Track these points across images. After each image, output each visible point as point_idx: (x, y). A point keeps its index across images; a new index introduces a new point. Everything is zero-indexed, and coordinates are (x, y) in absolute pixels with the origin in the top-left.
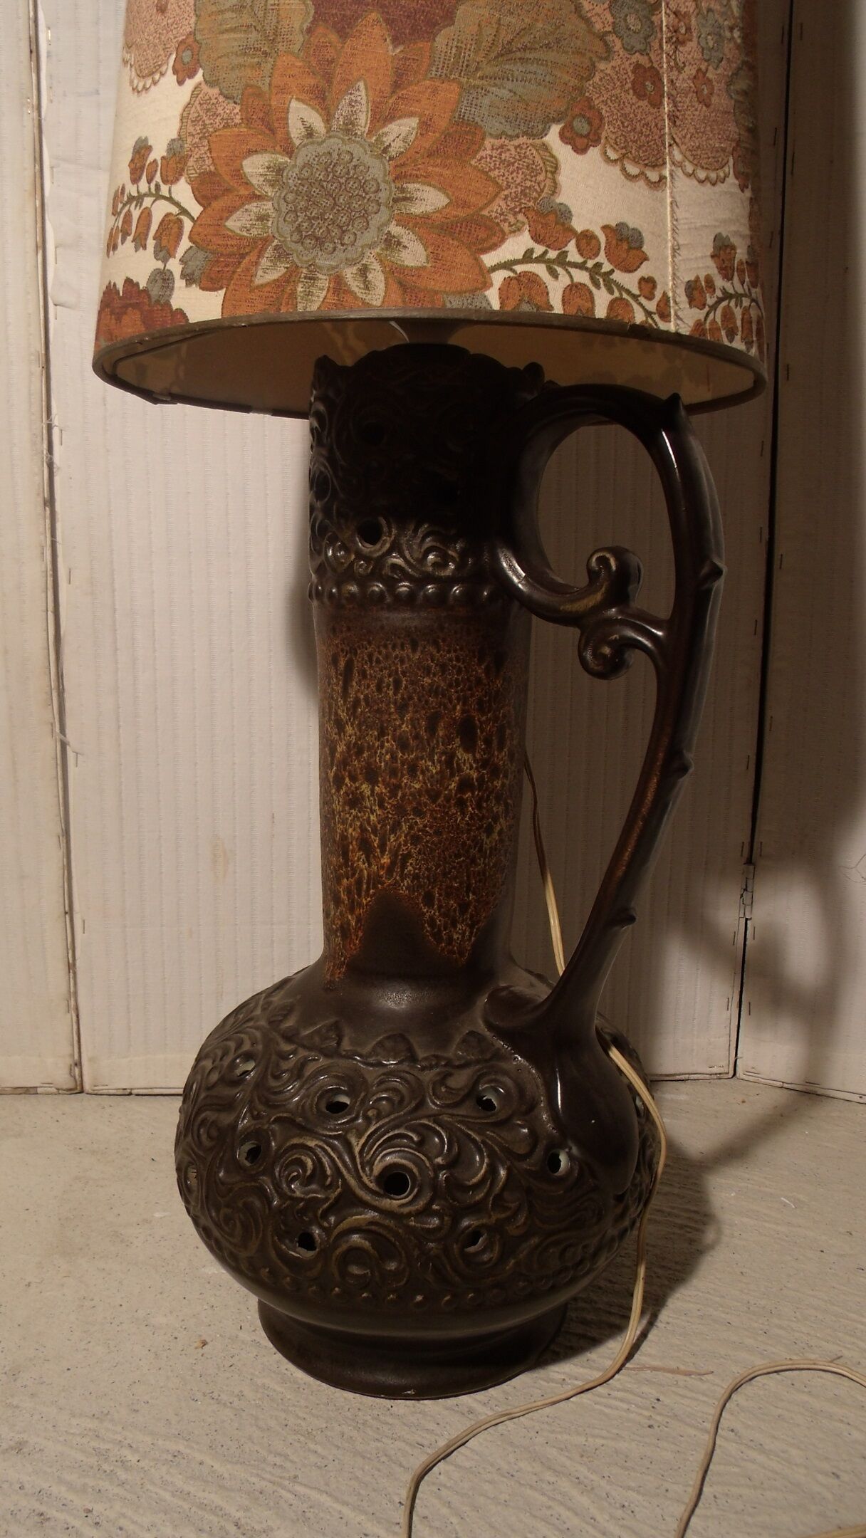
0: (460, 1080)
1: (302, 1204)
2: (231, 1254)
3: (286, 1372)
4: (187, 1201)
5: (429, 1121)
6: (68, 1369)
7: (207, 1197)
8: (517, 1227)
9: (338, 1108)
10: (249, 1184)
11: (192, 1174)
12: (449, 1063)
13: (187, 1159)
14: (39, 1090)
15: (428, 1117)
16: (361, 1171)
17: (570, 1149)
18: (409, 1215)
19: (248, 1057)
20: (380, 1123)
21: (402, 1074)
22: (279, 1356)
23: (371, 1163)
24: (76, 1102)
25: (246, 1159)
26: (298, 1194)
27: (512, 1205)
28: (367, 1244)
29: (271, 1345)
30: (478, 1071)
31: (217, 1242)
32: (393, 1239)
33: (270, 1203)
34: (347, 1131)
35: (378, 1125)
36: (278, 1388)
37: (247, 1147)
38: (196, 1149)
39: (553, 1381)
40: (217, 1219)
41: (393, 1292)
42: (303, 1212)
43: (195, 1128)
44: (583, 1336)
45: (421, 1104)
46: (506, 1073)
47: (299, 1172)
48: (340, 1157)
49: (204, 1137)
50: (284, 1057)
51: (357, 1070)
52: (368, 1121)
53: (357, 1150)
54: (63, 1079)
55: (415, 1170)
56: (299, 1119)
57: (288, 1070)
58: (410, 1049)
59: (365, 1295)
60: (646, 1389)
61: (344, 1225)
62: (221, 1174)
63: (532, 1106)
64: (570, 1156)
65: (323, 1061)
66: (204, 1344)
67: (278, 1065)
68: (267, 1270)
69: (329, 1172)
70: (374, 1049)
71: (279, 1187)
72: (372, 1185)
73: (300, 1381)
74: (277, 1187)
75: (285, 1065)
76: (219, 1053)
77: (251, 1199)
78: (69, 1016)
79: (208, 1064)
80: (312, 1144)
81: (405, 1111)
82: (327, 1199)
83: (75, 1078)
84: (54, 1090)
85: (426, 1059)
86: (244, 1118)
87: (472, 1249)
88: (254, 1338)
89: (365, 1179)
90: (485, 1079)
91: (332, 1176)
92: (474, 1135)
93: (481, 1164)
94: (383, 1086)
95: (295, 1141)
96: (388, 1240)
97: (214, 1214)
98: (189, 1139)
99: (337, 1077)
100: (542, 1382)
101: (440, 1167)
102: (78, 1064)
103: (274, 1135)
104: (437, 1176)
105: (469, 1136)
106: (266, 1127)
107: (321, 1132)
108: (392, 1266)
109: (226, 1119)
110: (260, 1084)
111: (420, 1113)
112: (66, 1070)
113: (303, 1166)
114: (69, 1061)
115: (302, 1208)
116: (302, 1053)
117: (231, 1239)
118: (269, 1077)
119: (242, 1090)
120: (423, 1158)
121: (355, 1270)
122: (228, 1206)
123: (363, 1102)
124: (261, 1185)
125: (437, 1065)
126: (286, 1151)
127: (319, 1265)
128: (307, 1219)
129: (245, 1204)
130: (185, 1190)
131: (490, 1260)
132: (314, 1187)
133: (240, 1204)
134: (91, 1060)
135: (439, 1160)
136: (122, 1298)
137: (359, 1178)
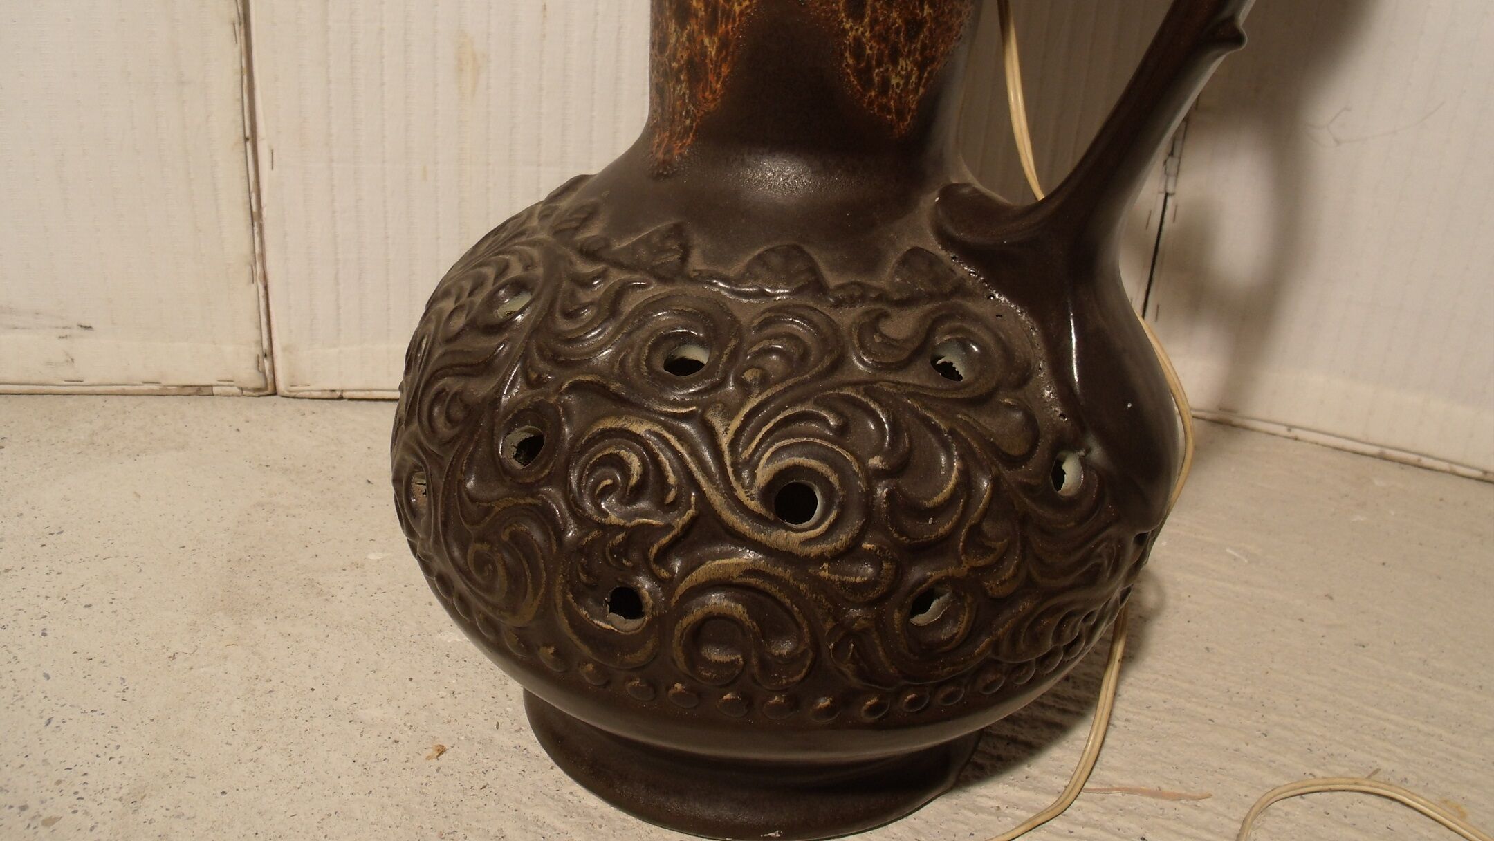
0: (901, 325)
1: (620, 537)
2: (488, 621)
3: (570, 797)
4: (410, 532)
5: (857, 392)
6: (224, 793)
7: (445, 524)
8: (1002, 583)
9: (687, 368)
10: (522, 502)
11: (419, 486)
12: (882, 297)
13: (411, 460)
14: (216, 390)
15: (854, 384)
16: (732, 478)
17: (1088, 451)
18: (821, 558)
19: (518, 287)
20: (769, 393)
21: (805, 313)
22: (558, 772)
23: (752, 465)
24: (265, 405)
25: (515, 457)
26: (613, 518)
27: (998, 545)
28: (739, 610)
29: (545, 754)
30: (933, 312)
31: (461, 599)
32: (787, 601)
33: (560, 534)
34: (705, 407)
35: (764, 396)
36: (558, 824)
37: (518, 436)
38: (425, 443)
39: (979, 810)
40: (461, 562)
41: (779, 692)
42: (622, 550)
43: (425, 408)
44: (1013, 741)
45: (839, 363)
46: (977, 319)
47: (614, 479)
48: (694, 453)
49: (440, 422)
50: (584, 283)
51: (718, 302)
52: (745, 388)
53: (725, 441)
54: (247, 374)
55: (833, 479)
56: (615, 386)
57: (592, 303)
58: (813, 269)
59: (728, 696)
60: (1121, 822)
61: (699, 575)
62: (470, 484)
63: (1024, 376)
64: (1085, 464)
65: (655, 289)
66: (441, 750)
67: (573, 295)
68: (552, 650)
69: (672, 479)
70: (749, 267)
71: (579, 507)
72: (754, 505)
73: (593, 812)
74: (574, 506)
75: (585, 296)
76: (468, 285)
77: (525, 528)
78: (253, 287)
79: (448, 305)
80: (640, 429)
81: (813, 372)
82: (668, 527)
83: (264, 373)
84: (235, 390)
85: (841, 287)
86: (512, 386)
87: (920, 619)
88: (517, 742)
89: (741, 493)
90: (946, 326)
91: (679, 486)
92: (936, 420)
93: (949, 468)
94: (769, 331)
95: (609, 423)
96: (780, 604)
97: (456, 554)
98: (415, 426)
99: (683, 313)
100: (966, 812)
101: (879, 474)
102: (269, 354)
103: (568, 413)
104: (871, 492)
105: (926, 421)
106: (552, 400)
107: (657, 408)
108: (785, 648)
109: (479, 389)
110: (539, 328)
111: (838, 377)
112: (252, 362)
113: (624, 467)
114: (256, 351)
115: (620, 545)
116: (617, 277)
117: (487, 597)
118: (558, 315)
119: (508, 340)
120: (849, 457)
121: (716, 655)
122: (481, 539)
123: (734, 355)
124: (545, 502)
125: (863, 298)
126: (593, 441)
127: (650, 645)
128: (629, 564)
129: (514, 536)
130: (407, 512)
131: (952, 638)
132: (643, 505)
133: (505, 537)
134: (285, 349)
135: (875, 462)
136: (315, 678)
137: (729, 492)
